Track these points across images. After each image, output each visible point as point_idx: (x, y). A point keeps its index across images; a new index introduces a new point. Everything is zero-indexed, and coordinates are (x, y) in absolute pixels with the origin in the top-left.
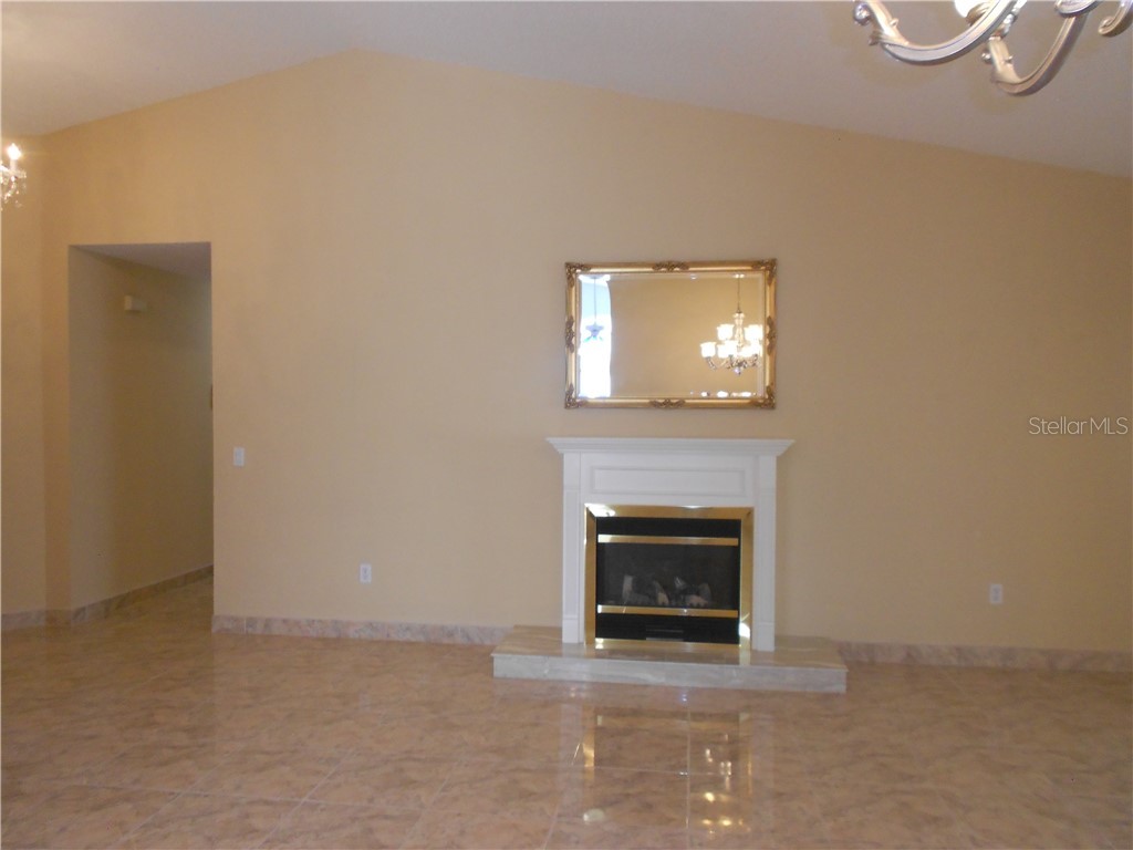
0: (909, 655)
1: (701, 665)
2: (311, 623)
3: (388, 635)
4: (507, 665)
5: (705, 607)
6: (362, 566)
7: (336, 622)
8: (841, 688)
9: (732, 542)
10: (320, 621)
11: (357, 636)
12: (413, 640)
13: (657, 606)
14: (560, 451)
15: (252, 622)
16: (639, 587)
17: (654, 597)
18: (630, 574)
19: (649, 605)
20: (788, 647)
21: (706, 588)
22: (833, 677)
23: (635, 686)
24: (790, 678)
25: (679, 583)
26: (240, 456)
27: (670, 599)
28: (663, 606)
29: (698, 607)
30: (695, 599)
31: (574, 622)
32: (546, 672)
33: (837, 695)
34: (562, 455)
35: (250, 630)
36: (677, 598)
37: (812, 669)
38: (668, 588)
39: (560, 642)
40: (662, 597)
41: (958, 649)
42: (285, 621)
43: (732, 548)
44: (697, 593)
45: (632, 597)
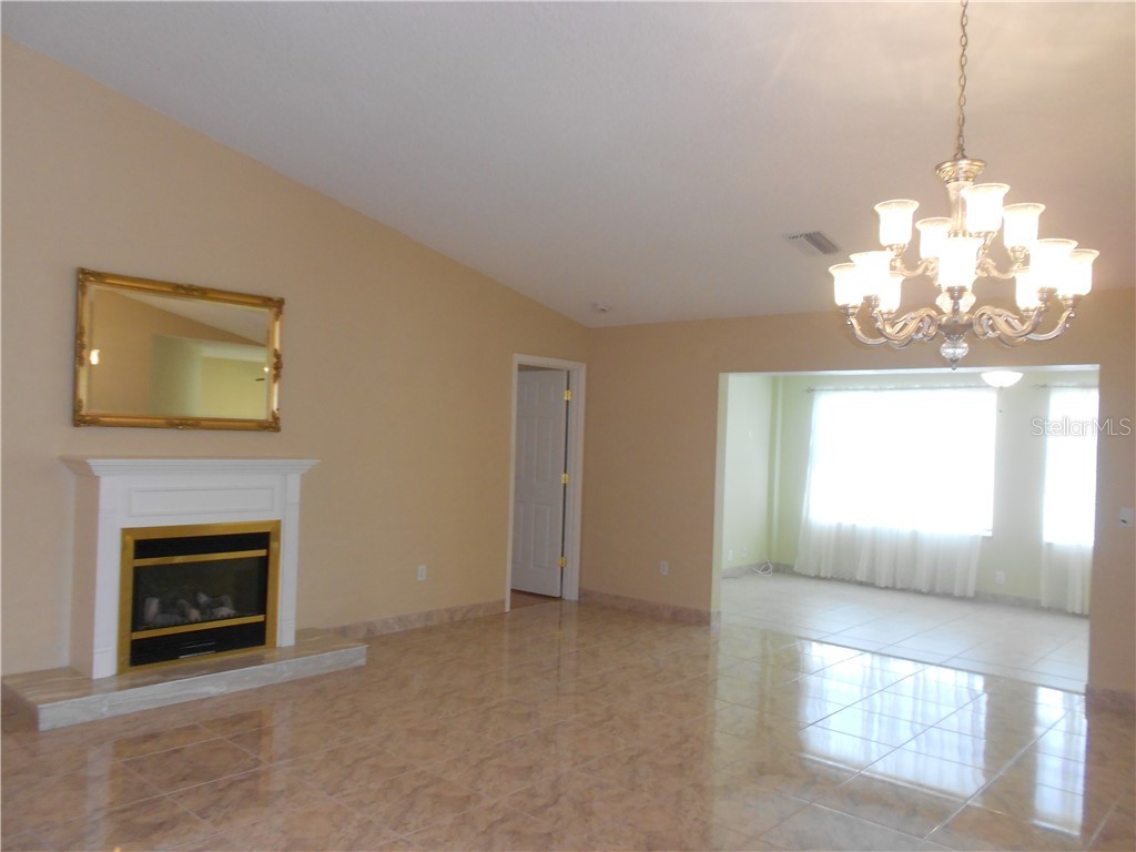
0: (369, 630)
4: (55, 714)
5: (233, 617)
9: (262, 553)
13: (190, 623)
14: (97, 474)
16: (164, 608)
17: (184, 614)
18: (153, 596)
19: (183, 624)
20: (308, 639)
21: (227, 599)
22: (357, 654)
23: (203, 700)
24: (327, 661)
25: (203, 598)
27: (200, 613)
28: (196, 622)
29: (229, 618)
30: (225, 611)
31: (106, 657)
32: (104, 710)
33: (361, 667)
34: (98, 477)
36: (206, 613)
38: (197, 605)
39: (93, 679)
40: (195, 614)
41: (400, 619)
43: (260, 558)
44: (222, 605)
45: (160, 619)
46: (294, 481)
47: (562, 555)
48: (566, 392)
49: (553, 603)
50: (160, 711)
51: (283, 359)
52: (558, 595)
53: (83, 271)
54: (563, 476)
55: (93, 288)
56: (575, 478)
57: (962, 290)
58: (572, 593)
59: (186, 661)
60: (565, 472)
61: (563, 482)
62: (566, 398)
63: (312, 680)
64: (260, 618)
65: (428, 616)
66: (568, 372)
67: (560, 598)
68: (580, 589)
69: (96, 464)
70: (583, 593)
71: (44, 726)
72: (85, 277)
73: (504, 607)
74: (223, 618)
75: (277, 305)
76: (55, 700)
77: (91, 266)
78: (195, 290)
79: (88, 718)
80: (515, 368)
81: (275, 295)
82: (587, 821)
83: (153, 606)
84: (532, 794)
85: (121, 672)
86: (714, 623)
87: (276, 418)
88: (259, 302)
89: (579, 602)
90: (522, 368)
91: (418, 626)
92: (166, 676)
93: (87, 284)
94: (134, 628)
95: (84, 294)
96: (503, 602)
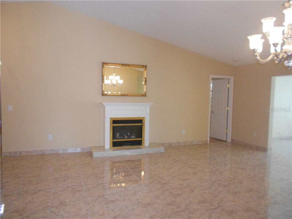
0: (170, 144)
1: (138, 150)
2: (34, 151)
3: (57, 152)
4: (96, 154)
5: (135, 138)
6: (49, 136)
7: (42, 150)
8: (163, 151)
9: (141, 124)
10: (37, 150)
11: (48, 153)
12: (64, 152)
13: (125, 139)
14: (105, 106)
15: (15, 153)
16: (120, 135)
17: (124, 137)
18: (118, 132)
19: (124, 139)
20: (152, 145)
21: (134, 134)
22: (162, 149)
23: (125, 156)
24: (154, 150)
25: (129, 134)
26: (10, 108)
27: (128, 137)
28: (126, 139)
29: (134, 138)
30: (133, 137)
31: (107, 144)
33: (163, 152)
34: (105, 107)
35: (15, 155)
36: (129, 137)
37: (158, 148)
38: (127, 135)
39: (105, 149)
40: (126, 137)
41: (178, 142)
42: (26, 152)
43: (141, 125)
44: (133, 135)
45: (119, 138)
46: (148, 108)
47: (227, 129)
48: (228, 85)
49: (224, 142)
50: (116, 157)
51: (147, 79)
52: (225, 140)
53: (103, 63)
54: (227, 108)
55: (106, 66)
56: (230, 109)
57: (277, 44)
58: (229, 140)
59: (124, 147)
60: (228, 107)
61: (227, 109)
62: (228, 86)
63: (150, 154)
64: (140, 139)
65: (186, 142)
66: (229, 79)
67: (226, 141)
68: (232, 139)
69: (104, 104)
70: (232, 140)
71: (94, 156)
72: (104, 64)
73: (207, 142)
74: (132, 138)
75: (145, 67)
76: (96, 152)
77: (104, 62)
78: (126, 65)
79: (102, 156)
80: (211, 79)
81: (145, 65)
82: (191, 193)
83: (118, 135)
84: (182, 185)
85: (111, 148)
86: (269, 151)
87: (146, 93)
88: (141, 67)
89: (231, 143)
90: (213, 79)
91: (183, 144)
92: (118, 150)
93: (104, 65)
94: (113, 139)
95: (103, 68)
96: (207, 141)
